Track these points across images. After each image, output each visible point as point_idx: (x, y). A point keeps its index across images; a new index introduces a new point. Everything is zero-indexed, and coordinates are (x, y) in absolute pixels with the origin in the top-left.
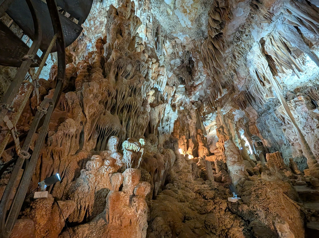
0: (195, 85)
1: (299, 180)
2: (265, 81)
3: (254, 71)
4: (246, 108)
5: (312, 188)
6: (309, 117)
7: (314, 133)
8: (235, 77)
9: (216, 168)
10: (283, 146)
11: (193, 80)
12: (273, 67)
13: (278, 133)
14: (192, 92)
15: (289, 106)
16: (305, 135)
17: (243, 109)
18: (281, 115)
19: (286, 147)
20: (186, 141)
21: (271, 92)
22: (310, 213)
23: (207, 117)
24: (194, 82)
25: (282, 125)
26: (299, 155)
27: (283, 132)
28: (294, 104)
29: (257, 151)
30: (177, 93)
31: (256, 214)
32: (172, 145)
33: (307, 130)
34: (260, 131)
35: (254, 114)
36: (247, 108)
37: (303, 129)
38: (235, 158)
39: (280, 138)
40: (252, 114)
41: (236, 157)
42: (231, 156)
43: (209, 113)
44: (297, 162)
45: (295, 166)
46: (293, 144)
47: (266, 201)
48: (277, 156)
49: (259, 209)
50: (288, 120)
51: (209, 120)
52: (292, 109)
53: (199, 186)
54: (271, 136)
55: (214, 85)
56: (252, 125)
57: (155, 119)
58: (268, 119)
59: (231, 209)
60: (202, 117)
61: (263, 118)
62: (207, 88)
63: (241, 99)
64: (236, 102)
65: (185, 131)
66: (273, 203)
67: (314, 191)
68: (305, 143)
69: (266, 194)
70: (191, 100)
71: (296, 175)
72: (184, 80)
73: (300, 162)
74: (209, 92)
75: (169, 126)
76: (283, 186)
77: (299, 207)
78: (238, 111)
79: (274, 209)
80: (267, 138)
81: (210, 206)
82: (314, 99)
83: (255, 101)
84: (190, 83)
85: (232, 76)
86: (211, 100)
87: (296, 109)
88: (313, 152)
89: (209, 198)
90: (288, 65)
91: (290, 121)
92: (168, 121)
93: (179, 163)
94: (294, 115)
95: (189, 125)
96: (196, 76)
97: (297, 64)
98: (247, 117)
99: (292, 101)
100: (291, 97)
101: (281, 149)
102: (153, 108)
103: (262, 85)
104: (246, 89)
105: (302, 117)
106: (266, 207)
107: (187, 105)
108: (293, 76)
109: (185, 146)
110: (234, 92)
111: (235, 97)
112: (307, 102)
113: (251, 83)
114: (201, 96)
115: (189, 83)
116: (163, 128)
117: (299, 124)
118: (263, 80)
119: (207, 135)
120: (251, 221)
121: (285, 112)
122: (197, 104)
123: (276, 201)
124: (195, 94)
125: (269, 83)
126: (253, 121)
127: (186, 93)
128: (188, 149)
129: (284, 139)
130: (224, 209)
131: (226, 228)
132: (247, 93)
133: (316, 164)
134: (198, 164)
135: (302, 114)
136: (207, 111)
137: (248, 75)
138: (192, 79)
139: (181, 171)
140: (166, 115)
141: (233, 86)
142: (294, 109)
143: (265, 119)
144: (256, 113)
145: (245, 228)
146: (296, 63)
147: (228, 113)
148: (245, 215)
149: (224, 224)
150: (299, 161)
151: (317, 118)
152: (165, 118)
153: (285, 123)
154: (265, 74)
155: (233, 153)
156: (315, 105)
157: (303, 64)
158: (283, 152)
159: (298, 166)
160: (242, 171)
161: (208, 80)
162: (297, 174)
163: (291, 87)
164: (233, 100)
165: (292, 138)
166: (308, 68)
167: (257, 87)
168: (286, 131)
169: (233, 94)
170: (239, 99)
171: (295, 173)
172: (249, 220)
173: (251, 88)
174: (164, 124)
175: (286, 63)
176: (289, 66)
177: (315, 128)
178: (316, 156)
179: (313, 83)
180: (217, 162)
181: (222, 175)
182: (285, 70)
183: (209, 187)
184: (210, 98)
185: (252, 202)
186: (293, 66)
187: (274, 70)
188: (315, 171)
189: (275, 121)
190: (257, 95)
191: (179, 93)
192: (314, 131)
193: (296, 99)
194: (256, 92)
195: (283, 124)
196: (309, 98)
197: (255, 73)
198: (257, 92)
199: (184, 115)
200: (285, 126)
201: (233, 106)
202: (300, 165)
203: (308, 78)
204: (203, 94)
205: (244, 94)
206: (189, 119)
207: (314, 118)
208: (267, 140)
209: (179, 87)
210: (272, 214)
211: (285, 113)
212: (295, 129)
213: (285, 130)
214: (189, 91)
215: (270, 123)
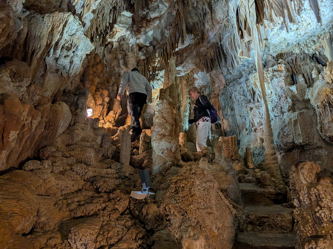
0: (149, 18)
1: (249, 176)
2: (245, 31)
3: (234, 10)
4: (212, 70)
5: (260, 186)
6: (283, 95)
7: (283, 117)
8: (209, 16)
9: (140, 145)
10: (244, 130)
11: (148, 8)
12: (261, 8)
13: (243, 112)
14: (143, 29)
15: (265, 75)
16: (272, 120)
17: (208, 72)
18: (253, 89)
19: (247, 132)
20: (107, 99)
21: (249, 49)
22: (248, 219)
23: (157, 75)
24: (148, 12)
25: (250, 102)
26: (258, 145)
27: (249, 111)
28: (271, 74)
29: (213, 136)
30: (118, 25)
31: (167, 220)
32: (76, 98)
33: (277, 112)
34: (222, 107)
35: (221, 81)
36: (214, 72)
37: (273, 110)
38: (166, 129)
39: (243, 120)
40: (218, 81)
41: (169, 128)
42: (161, 125)
43: (160, 69)
44: (254, 154)
45: (250, 158)
46: (256, 129)
47: (187, 200)
48: (232, 142)
49: (174, 212)
50: (259, 95)
51: (159, 81)
52: (267, 81)
53: (97, 170)
54: (233, 116)
55: (177, 24)
56: (214, 97)
57: (40, 38)
58: (235, 92)
59: (133, 211)
60: (151, 73)
61: (230, 89)
62: (166, 28)
63: (209, 55)
64: (202, 60)
65: (111, 84)
66: (198, 203)
67: (262, 190)
68: (270, 127)
69: (191, 188)
70: (138, 42)
71: (247, 170)
72: (134, 4)
73: (257, 154)
74: (167, 33)
75: (69, 58)
76: (224, 179)
77: (235, 212)
78: (202, 74)
79: (195, 212)
80: (228, 118)
81: (97, 204)
82: (295, 73)
83: (226, 61)
84: (142, 13)
85: (205, 14)
86: (168, 48)
87: (272, 82)
88: (275, 141)
89: (103, 191)
90: (280, 8)
91: (261, 98)
92: (70, 49)
93: (77, 129)
94: (267, 89)
95: (120, 76)
96: (153, 3)
97: (292, 9)
98: (211, 86)
99: (270, 69)
100: (271, 63)
101: (241, 134)
102: (41, 14)
103: (240, 35)
104: (219, 40)
105: (276, 94)
106: (184, 210)
107: (125, 42)
108: (281, 31)
109: (103, 108)
110: (203, 42)
111: (201, 51)
112: (287, 74)
113: (228, 30)
114: (154, 39)
115: (140, 12)
116: (57, 59)
117: (270, 103)
118: (243, 28)
119: (152, 103)
120: (157, 231)
121: (258, 84)
122: (147, 51)
123: (202, 200)
124: (146, 33)
125: (250, 35)
126: (217, 92)
127: (133, 27)
128: (109, 114)
129: (247, 122)
130: (121, 209)
131: (108, 244)
132: (219, 46)
133: (274, 156)
134: (115, 138)
135: (277, 89)
136: (159, 65)
137: (227, 17)
138: (147, 5)
139: (76, 144)
140: (66, 36)
141: (203, 33)
142: (269, 81)
143: (232, 91)
144: (224, 82)
145: (143, 243)
146: (290, 7)
147: (188, 74)
148: (149, 221)
149: (106, 237)
150: (257, 152)
151: (291, 98)
152: (62, 42)
153: (254, 100)
154: (248, 16)
155: (164, 121)
156: (294, 82)
157: (299, 12)
158: (241, 139)
159: (254, 159)
160: (171, 150)
161: (170, 13)
162: (249, 169)
163: (275, 49)
164: (198, 55)
165: (256, 121)
166: (302, 21)
167: (233, 38)
168: (253, 111)
169: (201, 45)
170: (206, 55)
171: (247, 167)
172: (154, 229)
173: (226, 39)
174: (59, 52)
175: (279, 4)
176: (281, 10)
177: (286, 111)
178: (276, 147)
179: (301, 49)
180: (144, 138)
181: (145, 157)
182: (274, 17)
183: (115, 173)
184: (167, 45)
185: (167, 200)
186: (286, 11)
187: (261, 13)
188: (270, 166)
189: (244, 95)
190: (231, 51)
191: (121, 25)
192: (283, 115)
193: (275, 67)
194: (230, 46)
195: (252, 101)
196: (290, 69)
197: (236, 12)
198: (232, 48)
199: (115, 58)
200: (253, 104)
201: (196, 65)
202: (256, 157)
203: (297, 39)
204: (159, 37)
205: (215, 48)
206: (122, 66)
207: (288, 97)
208: (227, 121)
209: (124, 15)
210: (190, 221)
211: (258, 86)
212: (263, 108)
213: (251, 109)
214: (138, 26)
215: (237, 97)
